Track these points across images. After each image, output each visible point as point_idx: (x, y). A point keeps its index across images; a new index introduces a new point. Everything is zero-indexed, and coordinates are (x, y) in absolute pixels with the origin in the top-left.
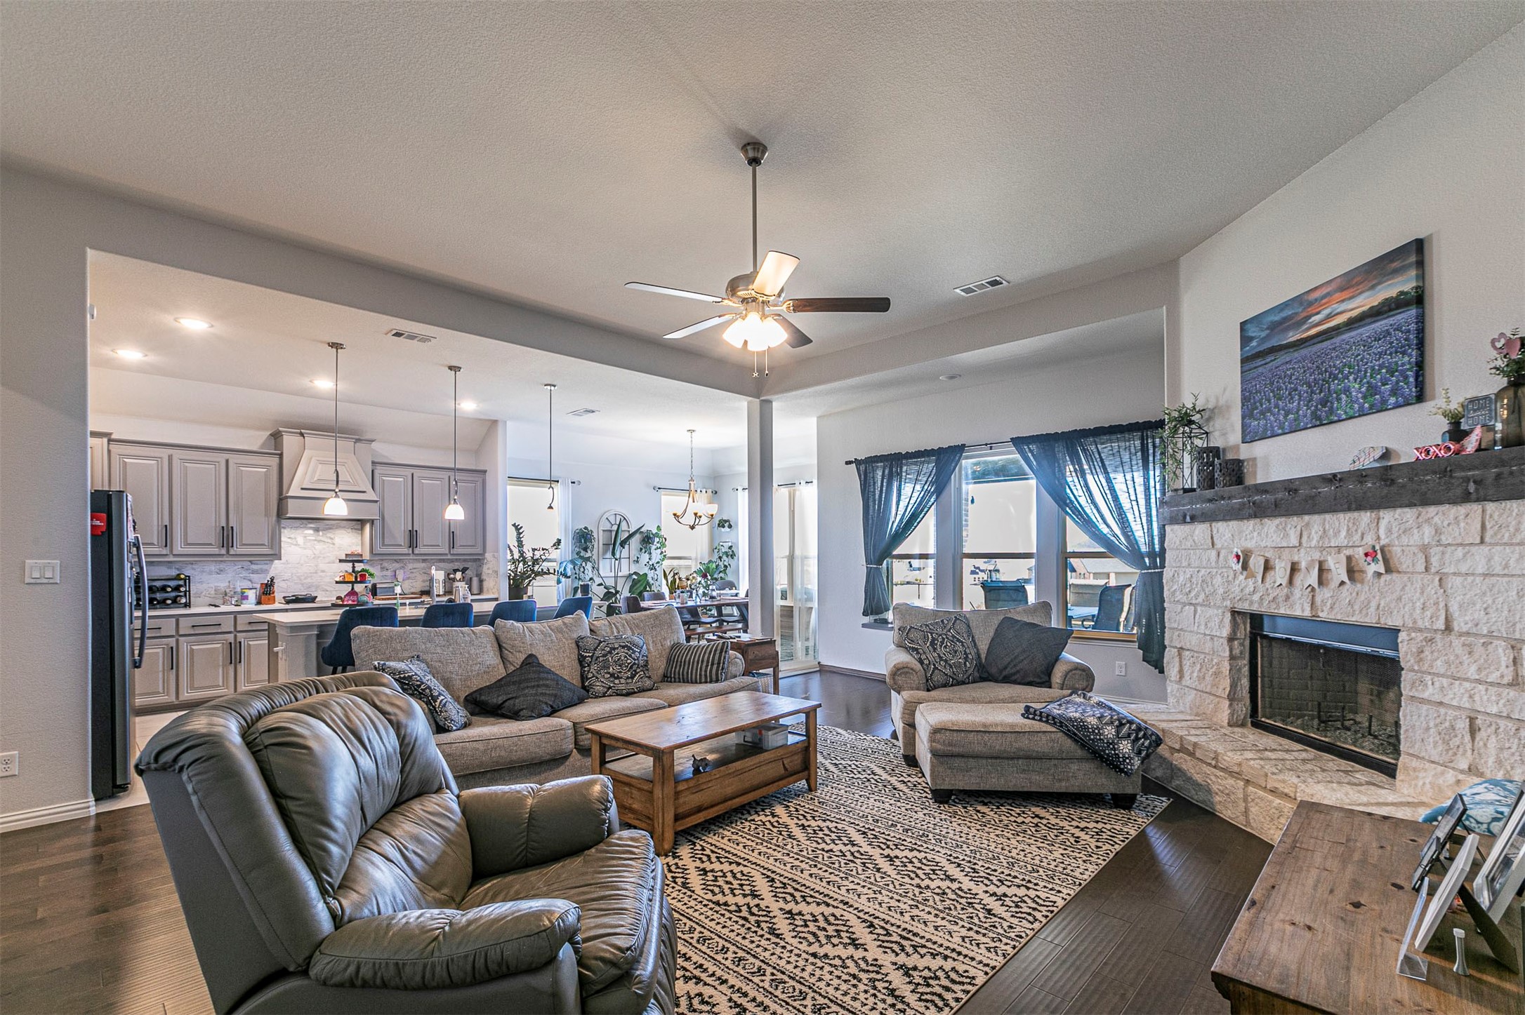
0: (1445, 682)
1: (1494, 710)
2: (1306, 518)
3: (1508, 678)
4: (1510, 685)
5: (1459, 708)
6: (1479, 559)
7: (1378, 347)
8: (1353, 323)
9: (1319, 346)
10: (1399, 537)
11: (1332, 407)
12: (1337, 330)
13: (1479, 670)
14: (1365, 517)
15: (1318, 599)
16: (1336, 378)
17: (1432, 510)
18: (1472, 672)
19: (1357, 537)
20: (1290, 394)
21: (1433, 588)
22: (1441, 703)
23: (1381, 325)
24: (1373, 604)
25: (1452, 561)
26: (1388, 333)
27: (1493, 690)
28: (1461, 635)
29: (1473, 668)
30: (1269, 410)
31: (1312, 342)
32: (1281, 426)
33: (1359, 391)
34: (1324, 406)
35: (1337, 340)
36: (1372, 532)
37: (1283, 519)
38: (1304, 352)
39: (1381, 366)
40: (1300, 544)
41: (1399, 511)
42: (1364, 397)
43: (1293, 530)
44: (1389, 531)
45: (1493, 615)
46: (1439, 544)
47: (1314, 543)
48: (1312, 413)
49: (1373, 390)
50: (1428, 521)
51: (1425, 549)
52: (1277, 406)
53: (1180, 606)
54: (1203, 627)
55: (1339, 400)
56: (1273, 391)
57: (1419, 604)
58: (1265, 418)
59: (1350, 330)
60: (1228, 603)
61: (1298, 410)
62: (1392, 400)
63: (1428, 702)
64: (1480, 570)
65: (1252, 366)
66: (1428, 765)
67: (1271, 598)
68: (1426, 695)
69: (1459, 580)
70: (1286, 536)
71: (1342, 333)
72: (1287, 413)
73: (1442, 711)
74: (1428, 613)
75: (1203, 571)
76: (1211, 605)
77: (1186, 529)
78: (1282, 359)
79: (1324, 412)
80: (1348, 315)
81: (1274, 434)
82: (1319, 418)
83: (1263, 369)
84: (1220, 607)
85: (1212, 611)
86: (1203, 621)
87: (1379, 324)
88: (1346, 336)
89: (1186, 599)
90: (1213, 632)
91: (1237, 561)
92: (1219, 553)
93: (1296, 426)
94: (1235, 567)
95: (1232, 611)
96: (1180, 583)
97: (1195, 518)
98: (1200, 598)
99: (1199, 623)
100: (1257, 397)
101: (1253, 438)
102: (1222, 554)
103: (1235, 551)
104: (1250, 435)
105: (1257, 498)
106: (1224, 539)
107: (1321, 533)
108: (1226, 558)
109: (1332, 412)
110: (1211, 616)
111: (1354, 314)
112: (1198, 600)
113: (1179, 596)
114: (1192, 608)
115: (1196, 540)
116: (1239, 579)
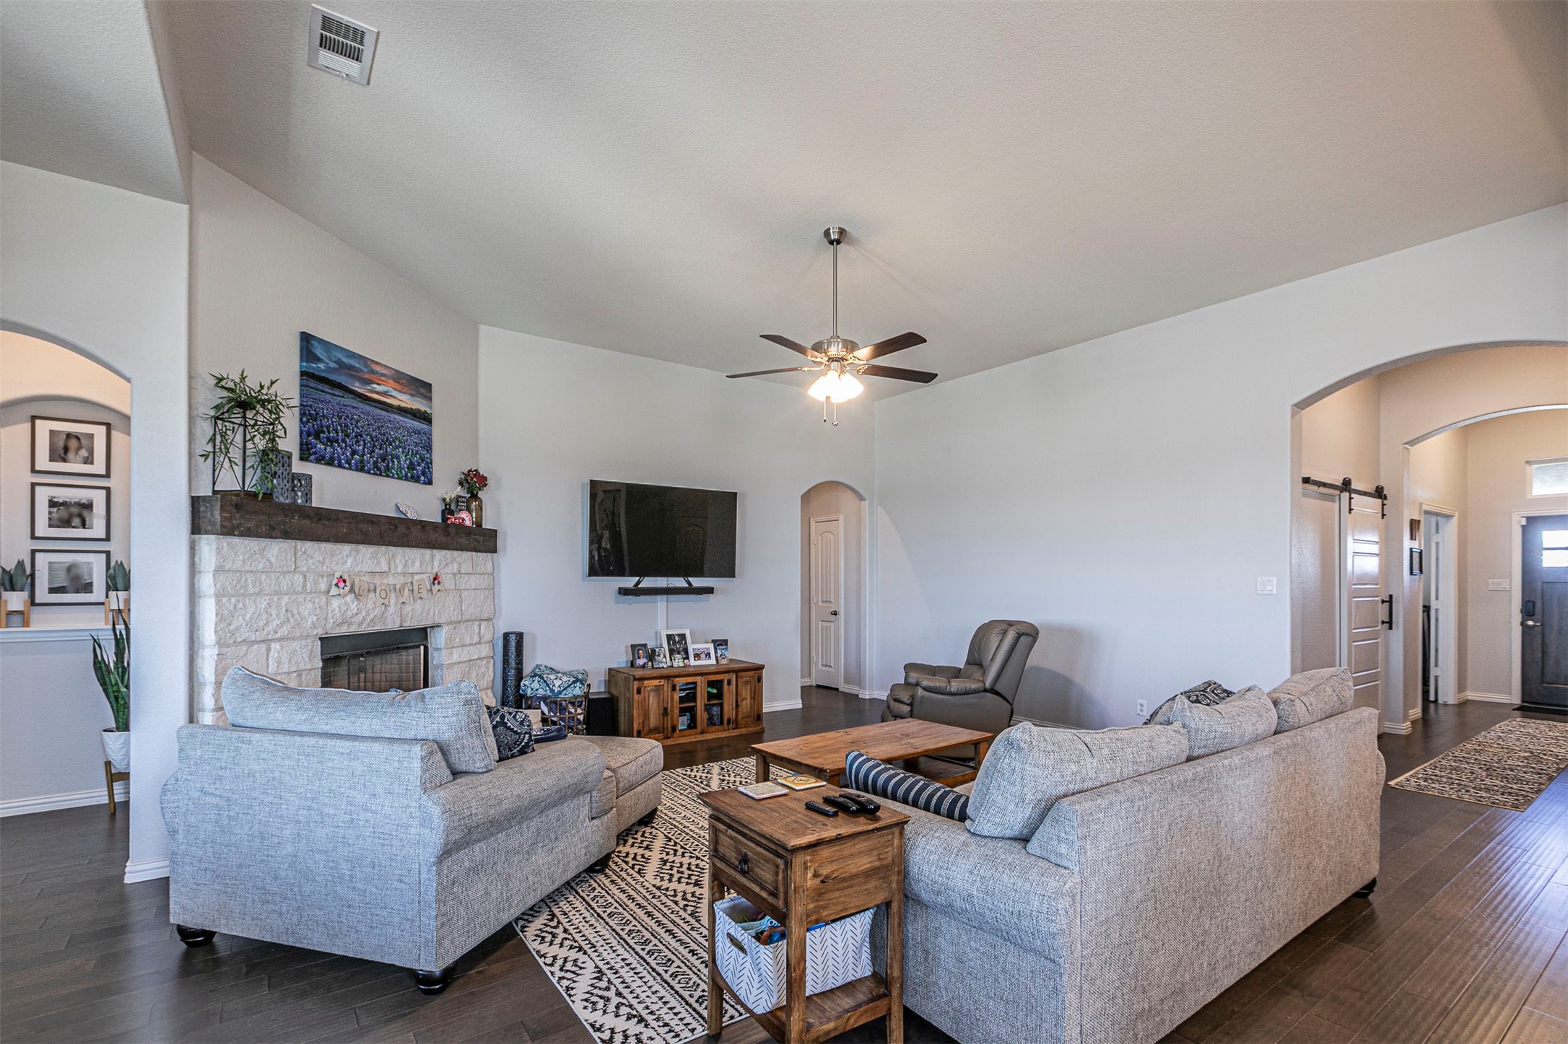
2: (393, 549)
5: (466, 661)
6: (471, 582)
7: (414, 438)
8: (400, 410)
9: (379, 411)
10: (444, 568)
11: (388, 465)
12: (390, 408)
13: (470, 639)
14: (428, 553)
15: (404, 614)
16: (390, 444)
17: (455, 553)
19: (423, 569)
20: (356, 436)
21: (457, 599)
23: (417, 425)
24: (432, 612)
25: (463, 582)
26: (418, 432)
28: (465, 621)
29: (468, 638)
30: (337, 441)
31: (371, 403)
32: (348, 462)
33: (405, 462)
34: (383, 461)
35: (392, 416)
36: (431, 565)
37: (375, 548)
38: (368, 408)
39: (416, 452)
40: (389, 569)
41: (443, 552)
42: (408, 469)
43: (384, 558)
44: (440, 563)
45: (477, 610)
46: (458, 573)
47: (399, 569)
48: (374, 462)
49: (411, 467)
50: (454, 559)
52: (344, 441)
53: (245, 647)
55: (393, 462)
56: (341, 426)
57: (452, 608)
58: (332, 446)
59: (399, 414)
60: (319, 631)
61: (363, 455)
62: (421, 478)
63: (454, 663)
64: (473, 587)
65: (321, 388)
68: (455, 660)
69: (466, 593)
70: (378, 563)
71: (392, 412)
72: (354, 452)
74: (456, 613)
75: (286, 599)
76: (294, 639)
77: (253, 544)
78: (348, 400)
79: (382, 466)
80: (399, 403)
81: (340, 466)
82: (379, 469)
83: (328, 397)
84: (308, 636)
85: (296, 645)
86: (285, 659)
87: (415, 423)
88: (397, 417)
89: (259, 636)
90: (302, 666)
91: (342, 584)
92: (305, 577)
93: (360, 468)
94: (334, 591)
95: (320, 639)
96: (247, 618)
97: (287, 535)
98: (284, 631)
99: (279, 662)
100: (325, 422)
101: (318, 461)
102: (311, 577)
103: (337, 575)
104: (306, 453)
105: (363, 526)
106: (310, 561)
107: (404, 562)
108: (316, 582)
109: (388, 468)
110: (295, 651)
111: (403, 405)
112: (278, 635)
113: (244, 634)
114: (264, 646)
115: (273, 559)
116: (335, 603)
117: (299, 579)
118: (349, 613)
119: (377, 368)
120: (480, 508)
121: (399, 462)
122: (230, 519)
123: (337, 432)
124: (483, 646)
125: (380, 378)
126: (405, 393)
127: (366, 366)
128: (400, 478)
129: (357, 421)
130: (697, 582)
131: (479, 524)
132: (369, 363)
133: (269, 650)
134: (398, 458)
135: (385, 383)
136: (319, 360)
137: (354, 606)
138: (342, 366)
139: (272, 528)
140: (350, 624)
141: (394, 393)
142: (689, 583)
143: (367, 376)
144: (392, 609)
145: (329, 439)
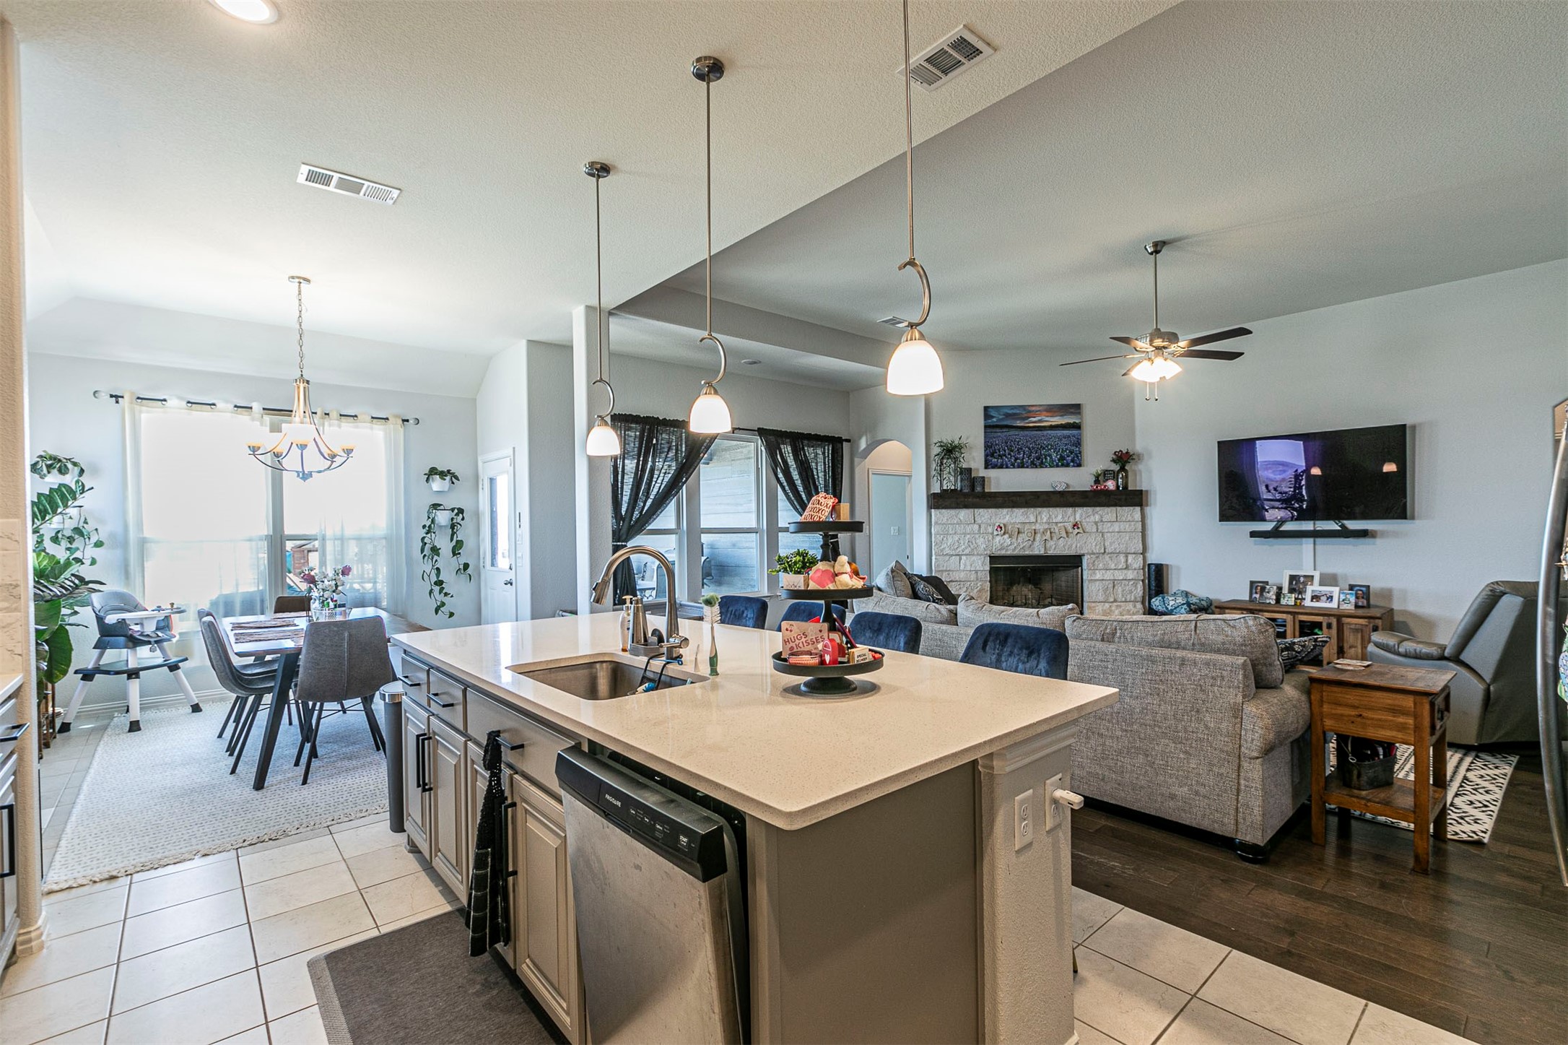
0: (1104, 572)
1: (1121, 578)
2: (1040, 509)
3: (1125, 567)
4: (1125, 569)
5: (1109, 580)
6: (1116, 527)
7: (1064, 441)
8: (1052, 428)
9: (1035, 432)
10: (1085, 519)
11: (1042, 461)
12: (1044, 428)
13: (1115, 566)
14: (1070, 510)
15: (1048, 545)
16: (1044, 449)
17: (1098, 509)
18: (1113, 566)
19: (1066, 519)
20: (1018, 450)
21: (1099, 538)
22: (1103, 580)
23: (1066, 432)
24: (1074, 546)
25: (1106, 528)
26: (1069, 437)
27: (1120, 571)
28: (1109, 553)
29: (1113, 565)
30: (1005, 455)
31: (1030, 429)
33: (1056, 457)
34: (1038, 460)
35: (1045, 433)
36: (1073, 517)
37: (1026, 509)
38: (1026, 433)
39: (1067, 449)
40: (1036, 521)
41: (1085, 508)
42: (1059, 460)
43: (1032, 515)
44: (1081, 516)
45: (1121, 546)
46: (1102, 521)
47: (1045, 520)
48: (1032, 461)
49: (1062, 458)
50: (1097, 512)
51: (1096, 523)
52: (1009, 454)
53: (948, 557)
54: (969, 567)
55: (1046, 459)
56: (1007, 447)
57: (1094, 544)
58: (1002, 458)
59: (1051, 430)
60: (989, 552)
61: (1023, 459)
62: (1072, 464)
63: (1098, 580)
64: (1117, 530)
66: (1098, 604)
67: (1021, 547)
68: (1097, 578)
69: (1109, 534)
70: (1028, 518)
71: (1045, 430)
72: (1016, 459)
73: (1104, 582)
74: (1098, 547)
75: (968, 536)
76: (973, 555)
77: (952, 512)
78: (1012, 432)
79: (1038, 462)
80: (1051, 423)
81: (1007, 467)
82: (1035, 465)
83: (999, 434)
84: (981, 555)
85: (974, 558)
86: (968, 564)
87: (1064, 432)
88: (1049, 432)
89: (954, 553)
90: (978, 568)
91: (999, 529)
92: (980, 526)
93: (1022, 466)
94: (995, 533)
95: (990, 557)
96: (949, 544)
97: (966, 507)
98: (967, 551)
99: (965, 565)
100: (997, 447)
101: (993, 468)
102: (983, 526)
103: (997, 524)
104: (988, 465)
105: (1014, 498)
106: (983, 518)
107: (1048, 516)
108: (986, 529)
109: (1042, 463)
110: (974, 560)
111: (1053, 424)
112: (964, 553)
113: (947, 551)
114: (958, 557)
115: (962, 518)
116: (998, 539)
117: (976, 527)
118: (1006, 544)
119: (1034, 409)
120: (1127, 476)
121: (1051, 458)
122: (937, 502)
123: (1005, 451)
124: (1131, 571)
125: (1034, 414)
126: (1056, 416)
127: (1025, 410)
128: (1051, 467)
129: (1018, 442)
130: (1352, 525)
131: (1125, 487)
132: (1027, 407)
133: (960, 559)
134: (1050, 456)
135: (1039, 415)
136: (993, 417)
137: (1008, 541)
138: (1008, 416)
139: (958, 504)
140: (1007, 550)
141: (1047, 419)
142: (1343, 526)
143: (1026, 415)
144: (1037, 543)
145: (999, 455)
